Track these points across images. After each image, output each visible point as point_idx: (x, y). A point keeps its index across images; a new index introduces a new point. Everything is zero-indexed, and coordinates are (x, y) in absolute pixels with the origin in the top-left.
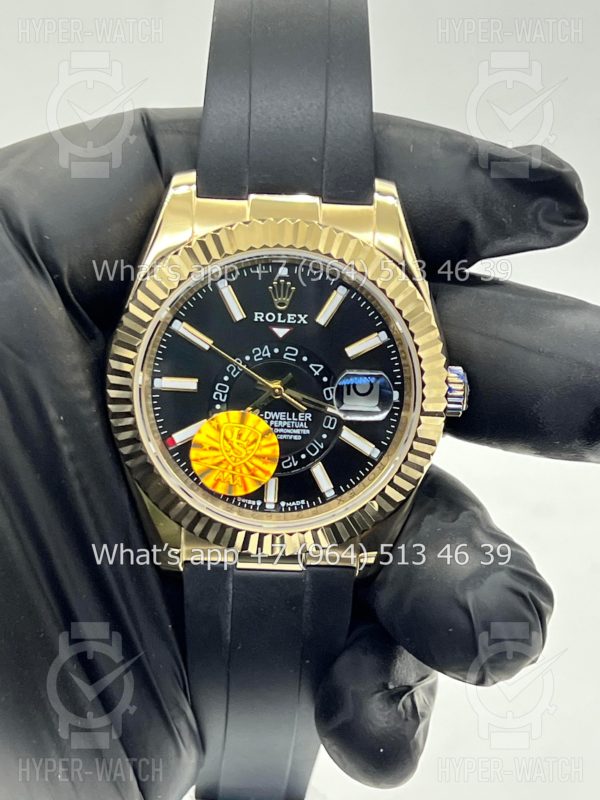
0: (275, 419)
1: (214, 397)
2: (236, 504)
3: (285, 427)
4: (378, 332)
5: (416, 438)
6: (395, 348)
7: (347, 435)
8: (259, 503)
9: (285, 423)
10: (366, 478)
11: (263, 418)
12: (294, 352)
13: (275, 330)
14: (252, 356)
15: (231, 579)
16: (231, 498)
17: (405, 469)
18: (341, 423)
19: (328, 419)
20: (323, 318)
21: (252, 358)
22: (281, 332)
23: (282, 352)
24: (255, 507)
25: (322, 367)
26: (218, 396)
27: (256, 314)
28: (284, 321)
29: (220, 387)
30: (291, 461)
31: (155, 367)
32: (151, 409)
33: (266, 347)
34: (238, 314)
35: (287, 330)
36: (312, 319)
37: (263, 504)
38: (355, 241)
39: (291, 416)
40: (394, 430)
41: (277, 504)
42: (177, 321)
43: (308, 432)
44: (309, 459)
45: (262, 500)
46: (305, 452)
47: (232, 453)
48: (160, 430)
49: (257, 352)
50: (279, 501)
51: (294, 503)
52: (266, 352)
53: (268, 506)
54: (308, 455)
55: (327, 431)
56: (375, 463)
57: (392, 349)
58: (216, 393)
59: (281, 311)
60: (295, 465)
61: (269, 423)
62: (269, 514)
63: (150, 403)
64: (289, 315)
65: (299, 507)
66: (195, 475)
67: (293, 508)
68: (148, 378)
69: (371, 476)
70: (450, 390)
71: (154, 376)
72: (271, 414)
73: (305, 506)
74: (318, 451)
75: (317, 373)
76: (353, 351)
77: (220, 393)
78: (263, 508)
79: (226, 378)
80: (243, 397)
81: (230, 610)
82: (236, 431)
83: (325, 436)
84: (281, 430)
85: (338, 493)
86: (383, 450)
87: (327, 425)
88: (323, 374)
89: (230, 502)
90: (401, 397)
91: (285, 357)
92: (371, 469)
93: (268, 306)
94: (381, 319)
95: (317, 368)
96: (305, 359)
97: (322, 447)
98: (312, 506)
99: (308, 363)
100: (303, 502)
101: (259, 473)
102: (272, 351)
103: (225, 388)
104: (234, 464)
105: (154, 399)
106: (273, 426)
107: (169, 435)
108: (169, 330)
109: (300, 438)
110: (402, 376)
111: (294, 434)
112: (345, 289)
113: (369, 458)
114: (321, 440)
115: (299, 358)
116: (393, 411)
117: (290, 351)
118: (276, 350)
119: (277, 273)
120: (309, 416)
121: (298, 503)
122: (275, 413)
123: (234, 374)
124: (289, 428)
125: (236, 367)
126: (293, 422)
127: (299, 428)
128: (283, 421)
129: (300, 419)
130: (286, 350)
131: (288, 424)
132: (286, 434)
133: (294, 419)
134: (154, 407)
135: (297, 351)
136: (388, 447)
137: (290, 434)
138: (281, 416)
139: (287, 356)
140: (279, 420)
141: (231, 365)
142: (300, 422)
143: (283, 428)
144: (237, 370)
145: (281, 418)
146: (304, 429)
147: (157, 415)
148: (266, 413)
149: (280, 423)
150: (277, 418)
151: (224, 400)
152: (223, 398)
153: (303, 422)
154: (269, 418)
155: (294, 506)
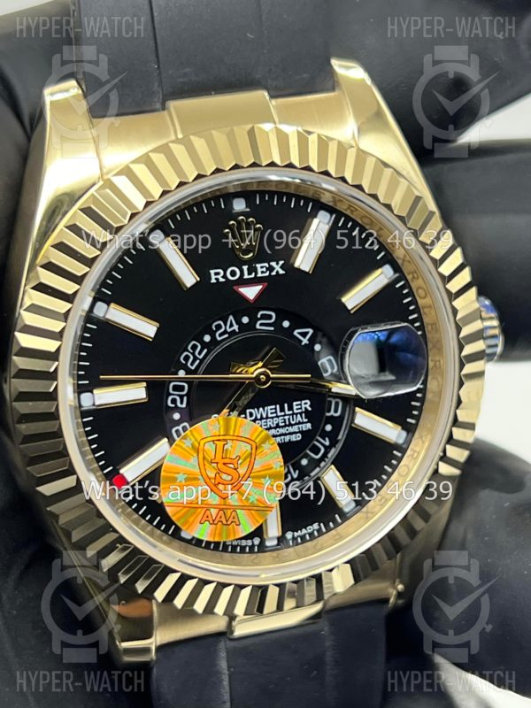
0: (262, 418)
1: (169, 403)
2: (225, 549)
3: (278, 426)
4: (381, 268)
6: (408, 285)
7: (366, 421)
9: (276, 421)
10: (395, 474)
12: (269, 317)
13: (243, 290)
14: (213, 335)
15: (223, 654)
16: (217, 544)
17: (452, 452)
18: (351, 403)
19: (330, 402)
20: (305, 261)
21: (213, 337)
22: (251, 292)
23: (253, 320)
24: (252, 548)
25: (311, 331)
26: (174, 401)
27: (212, 272)
28: (253, 276)
29: (175, 388)
31: (80, 377)
32: (83, 439)
33: (231, 318)
34: (188, 277)
35: (259, 288)
36: (289, 265)
37: (263, 542)
38: (336, 142)
39: (282, 410)
41: (282, 537)
42: (100, 304)
43: (309, 426)
44: (314, 464)
45: (261, 537)
46: (306, 456)
48: (102, 468)
49: (219, 327)
50: (284, 531)
51: (304, 531)
52: (231, 325)
53: (269, 543)
54: (311, 460)
55: (331, 420)
56: (403, 449)
57: (403, 287)
58: (170, 398)
59: (245, 262)
62: (275, 554)
63: (81, 430)
64: (258, 266)
65: (311, 534)
67: (303, 537)
68: (72, 395)
71: (80, 391)
72: (255, 411)
73: (319, 531)
74: (323, 450)
75: (305, 341)
76: (353, 299)
77: (177, 400)
79: (182, 374)
81: (227, 697)
83: (329, 428)
85: (362, 503)
86: (410, 430)
87: (329, 411)
88: (313, 341)
91: (258, 326)
92: (399, 460)
93: (227, 258)
94: (382, 248)
95: (304, 335)
96: (286, 324)
97: (327, 443)
98: (329, 529)
99: (292, 328)
100: (316, 526)
102: (239, 322)
103: (182, 388)
105: (85, 425)
107: (115, 472)
108: (90, 319)
109: (298, 437)
111: (291, 434)
112: (328, 215)
113: (394, 446)
114: (324, 434)
115: (277, 324)
117: (263, 317)
118: (245, 320)
119: (232, 208)
120: (306, 404)
121: (310, 529)
122: (261, 409)
123: (192, 364)
124: (282, 427)
125: (193, 354)
126: (287, 417)
127: (296, 424)
128: (272, 418)
129: (296, 411)
130: (259, 316)
131: (280, 421)
132: (280, 435)
133: (287, 412)
134: (87, 436)
135: (273, 315)
136: (417, 424)
137: (285, 434)
138: (270, 411)
139: (261, 325)
140: (267, 418)
141: (186, 353)
142: (297, 414)
143: (275, 428)
144: (195, 358)
145: (270, 415)
146: (303, 423)
147: (94, 446)
148: (248, 411)
149: (270, 423)
150: (264, 416)
151: (184, 406)
152: (182, 403)
153: (301, 414)
154: (253, 418)
155: (305, 535)
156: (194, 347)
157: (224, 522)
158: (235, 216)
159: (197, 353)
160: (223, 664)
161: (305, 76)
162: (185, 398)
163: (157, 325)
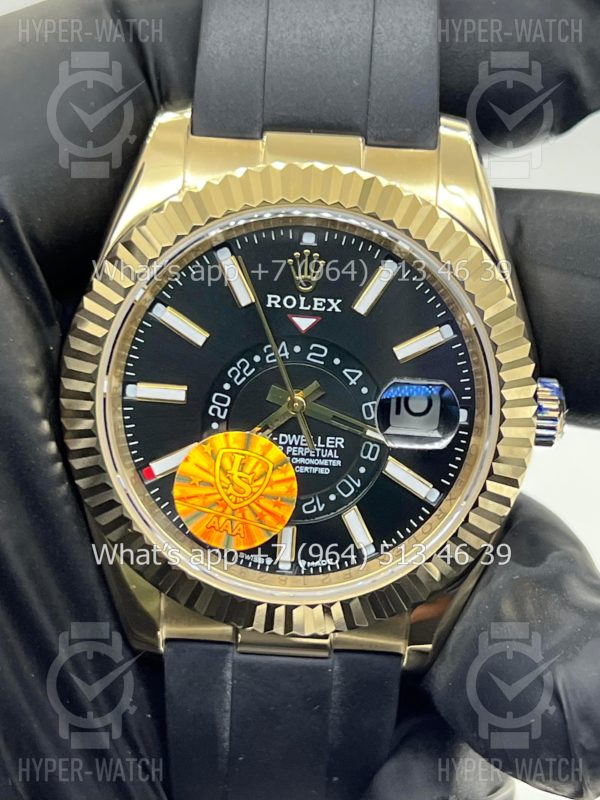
0: (293, 445)
1: (210, 412)
3: (308, 456)
4: (440, 326)
5: (491, 475)
6: (464, 348)
7: (396, 470)
9: (307, 450)
10: (420, 530)
11: (277, 443)
12: (322, 352)
13: (296, 320)
14: (263, 356)
15: (230, 665)
17: (474, 519)
18: (386, 452)
19: (368, 446)
20: (362, 306)
21: (263, 359)
22: (304, 323)
23: (305, 350)
24: (263, 567)
25: (361, 373)
26: (215, 411)
27: (270, 297)
28: (308, 308)
29: (218, 399)
30: (315, 503)
31: (127, 369)
32: (121, 426)
33: (283, 344)
34: (245, 296)
35: (313, 321)
36: (347, 306)
39: (315, 441)
40: (460, 464)
41: (295, 563)
42: (159, 306)
43: (339, 463)
44: (341, 503)
46: (335, 492)
47: (231, 490)
48: (134, 457)
49: (270, 350)
52: (283, 351)
53: (281, 566)
54: (339, 497)
55: (366, 463)
56: (433, 510)
57: (459, 350)
58: (212, 407)
60: (321, 509)
61: (284, 451)
62: (283, 577)
63: (120, 417)
64: (316, 300)
65: (324, 568)
66: (180, 521)
67: (316, 569)
68: (117, 383)
69: (425, 527)
70: (540, 409)
71: (126, 381)
72: (288, 437)
74: (352, 490)
75: (353, 382)
76: (404, 351)
77: (217, 407)
78: (274, 569)
79: (227, 386)
80: (249, 413)
81: (228, 707)
82: (238, 459)
83: (362, 470)
84: (302, 460)
86: (444, 491)
87: (365, 454)
88: (361, 383)
90: (471, 418)
91: (308, 358)
92: (427, 517)
93: (287, 286)
94: (444, 307)
95: (353, 375)
96: (337, 361)
97: (359, 485)
98: (343, 567)
99: (342, 367)
101: (268, 518)
102: (291, 350)
103: (224, 401)
104: (235, 506)
105: (125, 413)
106: (290, 455)
107: (146, 464)
108: (147, 318)
109: (327, 471)
110: (473, 389)
111: (320, 466)
113: (424, 503)
114: (357, 475)
115: (328, 360)
116: (458, 437)
117: (316, 350)
118: (297, 349)
119: (301, 240)
120: (340, 442)
122: (294, 436)
123: (238, 380)
124: (312, 458)
125: (241, 371)
126: (318, 450)
127: (326, 458)
128: (304, 447)
129: (328, 446)
130: (311, 348)
131: (311, 452)
132: (309, 465)
133: (319, 445)
134: (125, 424)
135: (326, 350)
136: (451, 487)
137: (314, 466)
138: (302, 440)
139: (312, 357)
140: (299, 445)
141: (234, 368)
142: (329, 449)
143: (305, 457)
144: (242, 375)
145: (302, 444)
146: (334, 459)
147: (129, 435)
148: (281, 435)
149: (301, 451)
150: (297, 443)
151: (224, 417)
152: (222, 414)
153: (333, 449)
154: (285, 443)
155: (318, 567)
156: (243, 365)
157: (230, 532)
158: (301, 249)
159: (245, 370)
160: (228, 674)
161: (408, 130)
162: (226, 410)
163: (208, 335)
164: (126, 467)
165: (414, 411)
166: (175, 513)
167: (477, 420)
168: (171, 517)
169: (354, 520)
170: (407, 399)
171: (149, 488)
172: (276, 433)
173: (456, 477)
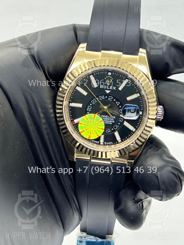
0: (104, 118)
1: (87, 110)
3: (107, 120)
4: (137, 93)
5: (146, 126)
6: (142, 98)
7: (126, 124)
8: (98, 142)
9: (107, 119)
11: (101, 117)
12: (111, 98)
13: (106, 91)
15: (89, 164)
17: (142, 135)
18: (124, 120)
19: (120, 119)
20: (120, 89)
21: (99, 99)
22: (108, 92)
23: (108, 98)
24: (97, 143)
25: (119, 103)
26: (88, 110)
29: (89, 107)
30: (109, 130)
31: (70, 100)
32: (68, 112)
34: (95, 85)
35: (110, 91)
37: (100, 143)
38: (132, 66)
39: (109, 117)
40: (140, 123)
41: (104, 143)
42: (77, 87)
43: (114, 122)
44: (114, 131)
45: (99, 141)
46: (113, 128)
48: (71, 119)
49: (100, 97)
52: (103, 97)
53: (101, 143)
54: (114, 129)
55: (120, 122)
56: (134, 133)
58: (88, 109)
60: (110, 132)
61: (102, 119)
62: (101, 146)
63: (68, 110)
65: (110, 144)
66: (80, 133)
67: (108, 144)
68: (68, 103)
69: (132, 136)
70: (158, 112)
71: (70, 102)
72: (103, 116)
75: (118, 105)
76: (129, 99)
77: (89, 109)
78: (99, 144)
79: (91, 104)
84: (106, 121)
85: (122, 141)
86: (136, 129)
87: (120, 120)
88: (120, 105)
89: (90, 141)
91: (109, 99)
92: (132, 134)
94: (138, 89)
95: (118, 103)
96: (115, 100)
97: (118, 127)
98: (114, 144)
99: (115, 101)
100: (111, 143)
104: (91, 130)
105: (69, 109)
106: (104, 120)
107: (73, 120)
108: (75, 89)
109: (111, 124)
110: (143, 107)
111: (110, 122)
113: (132, 131)
114: (118, 125)
115: (113, 100)
116: (139, 117)
117: (110, 97)
118: (106, 97)
119: (108, 74)
120: (114, 117)
121: (110, 143)
122: (105, 116)
126: (110, 119)
131: (108, 119)
136: (138, 128)
142: (112, 119)
144: (94, 102)
147: (70, 114)
149: (106, 119)
156: (95, 100)
162: (91, 110)
163: (87, 93)
164: (69, 121)
165: (132, 112)
166: (79, 131)
167: (144, 114)
168: (78, 132)
169: (117, 134)
170: (130, 110)
171: (74, 125)
172: (101, 115)
173: (139, 126)
